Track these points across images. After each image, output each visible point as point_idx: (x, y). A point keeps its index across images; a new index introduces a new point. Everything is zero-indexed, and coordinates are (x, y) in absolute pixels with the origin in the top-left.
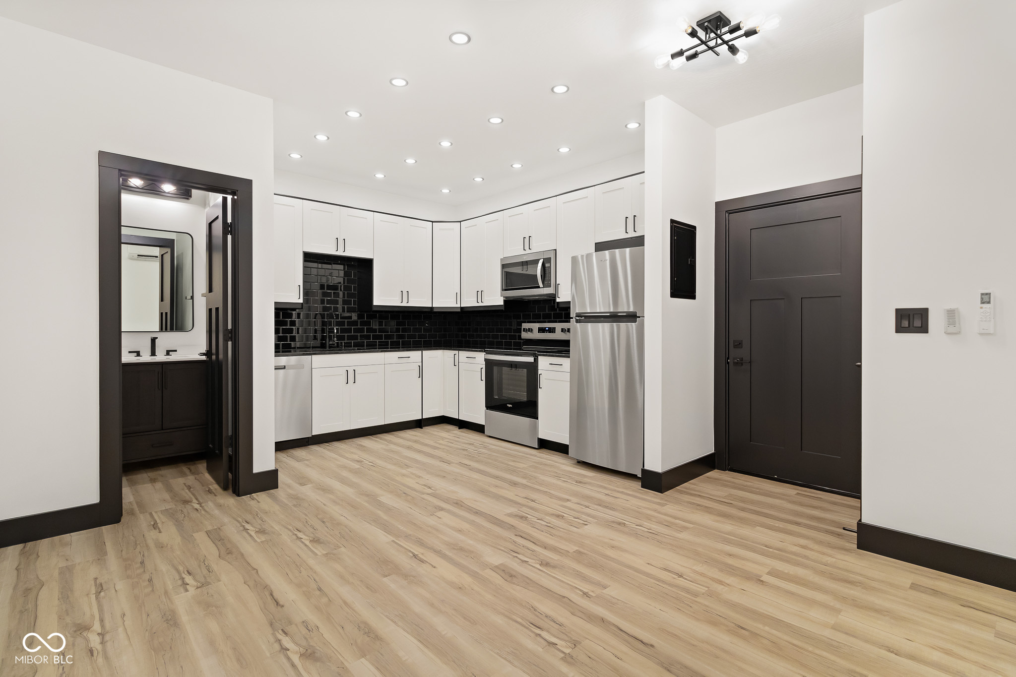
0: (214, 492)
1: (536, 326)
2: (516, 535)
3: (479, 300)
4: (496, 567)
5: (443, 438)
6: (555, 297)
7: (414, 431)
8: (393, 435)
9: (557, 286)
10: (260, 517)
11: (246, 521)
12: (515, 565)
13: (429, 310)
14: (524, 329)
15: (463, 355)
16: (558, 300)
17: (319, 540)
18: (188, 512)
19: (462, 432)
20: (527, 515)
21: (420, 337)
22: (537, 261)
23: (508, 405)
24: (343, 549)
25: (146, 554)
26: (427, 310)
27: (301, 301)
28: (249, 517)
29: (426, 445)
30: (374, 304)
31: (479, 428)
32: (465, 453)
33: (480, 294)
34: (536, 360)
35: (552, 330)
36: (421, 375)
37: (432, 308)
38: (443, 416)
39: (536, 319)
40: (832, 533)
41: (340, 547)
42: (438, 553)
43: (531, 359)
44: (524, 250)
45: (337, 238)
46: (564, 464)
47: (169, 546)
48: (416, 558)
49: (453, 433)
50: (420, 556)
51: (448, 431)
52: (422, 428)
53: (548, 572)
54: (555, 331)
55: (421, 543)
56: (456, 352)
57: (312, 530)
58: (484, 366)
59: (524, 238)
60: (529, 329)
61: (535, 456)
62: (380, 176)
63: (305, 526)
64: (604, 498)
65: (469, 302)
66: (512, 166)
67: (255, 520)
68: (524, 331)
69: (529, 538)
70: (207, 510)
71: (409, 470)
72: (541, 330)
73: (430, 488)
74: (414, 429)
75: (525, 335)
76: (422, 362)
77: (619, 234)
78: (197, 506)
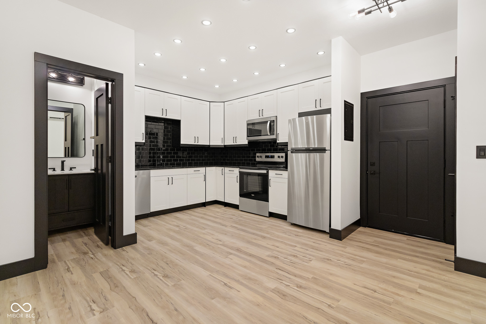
0: (101, 246)
1: (264, 155)
2: (277, 269)
3: (235, 142)
4: (273, 289)
5: (218, 212)
6: (276, 140)
7: (202, 208)
8: (191, 210)
9: (277, 135)
10: (130, 262)
11: (122, 265)
12: (283, 288)
13: (208, 146)
14: (257, 156)
15: (227, 169)
16: (278, 142)
17: (168, 276)
18: (87, 260)
19: (226, 208)
20: (278, 256)
21: (203, 160)
22: (266, 122)
23: (252, 195)
24: (183, 282)
25: (65, 289)
27: (144, 141)
28: (124, 262)
29: (210, 216)
30: (181, 143)
31: (236, 207)
32: (232, 220)
33: (235, 138)
34: (268, 172)
35: (273, 157)
36: (205, 180)
37: (209, 145)
38: (216, 201)
39: (264, 151)
40: (436, 261)
41: (181, 280)
42: (238, 281)
44: (259, 116)
45: (163, 109)
46: (284, 225)
47: (79, 283)
48: (226, 285)
49: (222, 209)
50: (228, 284)
51: (219, 208)
52: (205, 207)
53: (302, 292)
54: (274, 157)
55: (227, 276)
56: (223, 168)
57: (162, 269)
58: (239, 175)
59: (259, 110)
60: (260, 156)
61: (269, 221)
62: (185, 77)
63: (157, 267)
64: (313, 244)
65: (229, 142)
66: (254, 73)
67: (128, 263)
68: (257, 157)
69: (284, 270)
70: (98, 258)
71: (206, 230)
72: (267, 157)
73: (220, 241)
74: (202, 207)
75: (258, 159)
76: (206, 173)
77: (312, 108)
78: (92, 256)
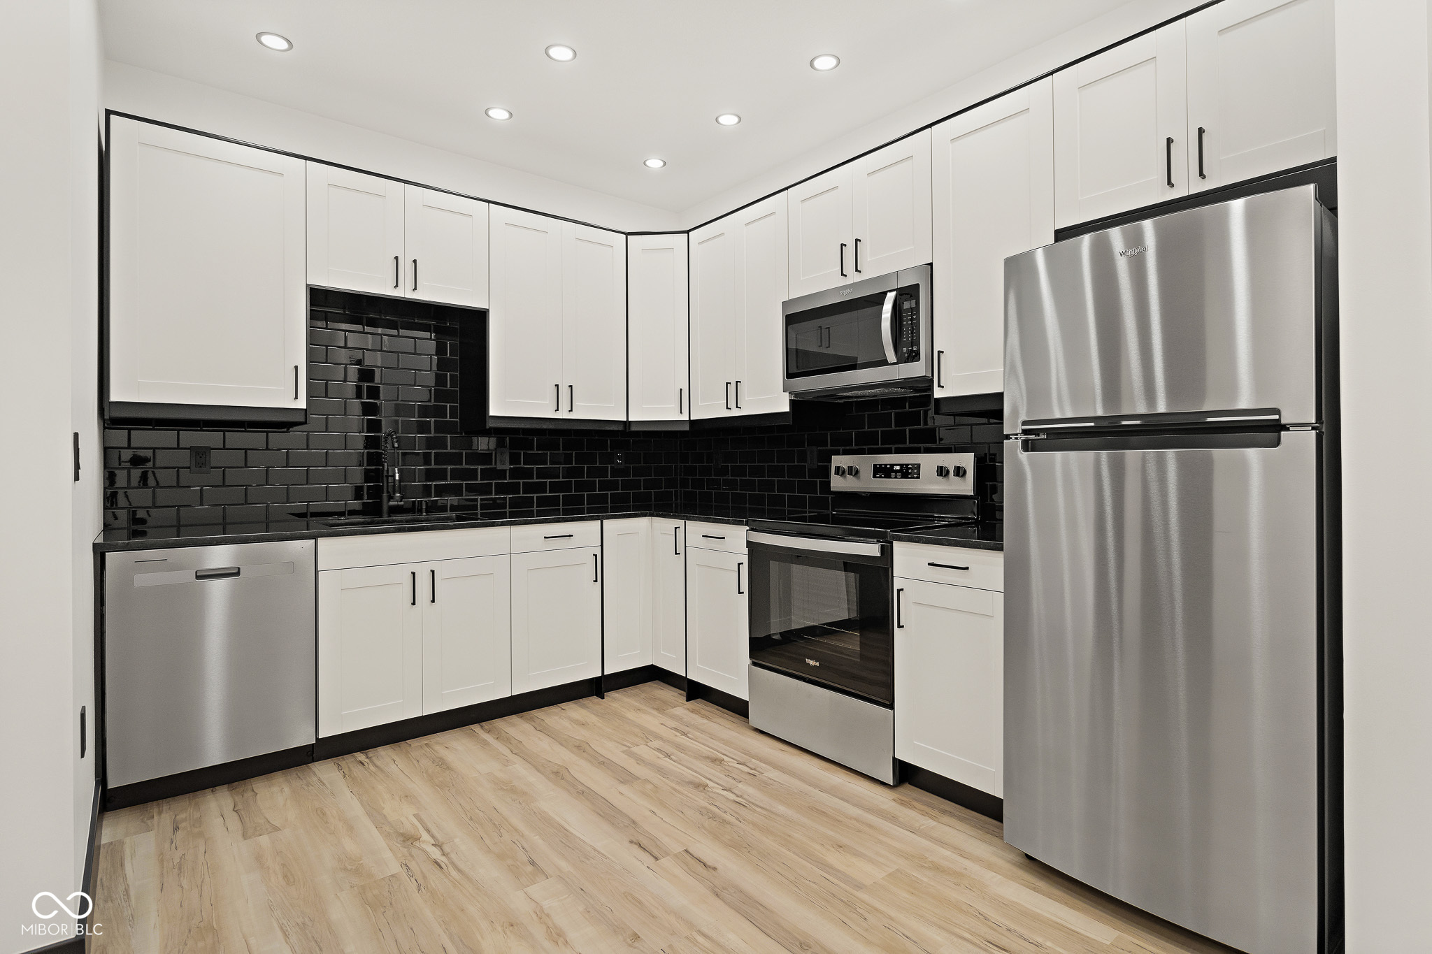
1: (866, 463)
3: (732, 404)
5: (648, 735)
6: (931, 388)
7: (584, 707)
8: (530, 720)
9: (935, 359)
13: (621, 428)
14: (837, 469)
15: (696, 529)
16: (938, 393)
19: (693, 711)
21: (604, 486)
22: (879, 299)
23: (808, 661)
26: (615, 428)
27: (301, 403)
30: (492, 414)
31: (738, 708)
33: (733, 389)
34: (887, 553)
35: (908, 472)
36: (600, 576)
37: (627, 424)
38: (652, 667)
39: (865, 445)
43: (871, 549)
44: (842, 274)
45: (398, 259)
49: (673, 717)
51: (661, 708)
52: (603, 698)
54: (919, 473)
56: (680, 523)
58: (745, 560)
59: (842, 245)
60: (850, 468)
62: (499, 114)
65: (710, 408)
68: (837, 473)
72: (882, 471)
74: (586, 701)
75: (837, 483)
76: (602, 545)
77: (1149, 192)
